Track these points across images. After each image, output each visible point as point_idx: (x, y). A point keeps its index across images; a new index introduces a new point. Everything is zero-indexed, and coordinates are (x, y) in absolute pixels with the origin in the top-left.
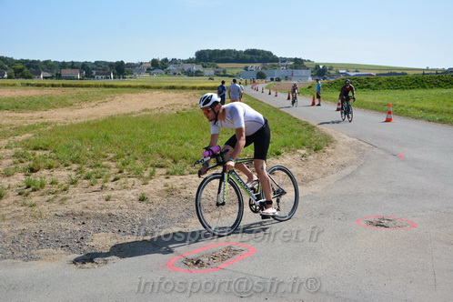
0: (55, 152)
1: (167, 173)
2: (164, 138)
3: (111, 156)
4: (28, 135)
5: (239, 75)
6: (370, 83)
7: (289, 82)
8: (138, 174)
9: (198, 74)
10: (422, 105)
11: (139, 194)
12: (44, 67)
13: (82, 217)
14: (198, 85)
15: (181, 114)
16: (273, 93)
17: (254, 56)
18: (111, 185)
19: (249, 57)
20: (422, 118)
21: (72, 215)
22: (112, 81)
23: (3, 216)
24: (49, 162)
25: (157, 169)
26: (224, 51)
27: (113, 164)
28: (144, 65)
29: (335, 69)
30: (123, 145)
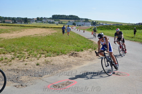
0: (5, 48)
1: (45, 56)
2: (43, 44)
3: (25, 50)
5: (66, 24)
6: (111, 27)
7: (84, 26)
8: (35, 56)
9: (53, 23)
10: (128, 35)
11: (36, 63)
13: (17, 70)
14: (53, 27)
15: (48, 36)
16: (79, 30)
17: (72, 17)
18: (26, 60)
19: (70, 18)
20: (128, 40)
21: (14, 70)
22: (23, 24)
24: (4, 51)
25: (42, 55)
26: (62, 16)
27: (26, 53)
28: (34, 19)
29: (99, 22)
30: (29, 46)
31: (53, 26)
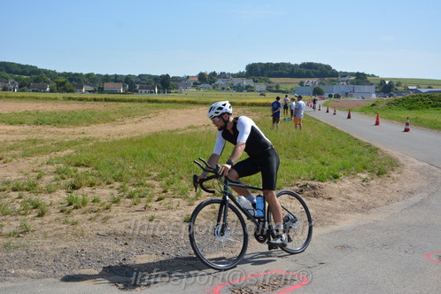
0: (96, 169)
1: (214, 195)
3: (155, 174)
4: (70, 151)
5: (292, 91)
7: (350, 99)
8: (183, 195)
9: (249, 89)
11: (184, 215)
12: (86, 80)
13: (124, 237)
14: (248, 101)
16: (331, 111)
17: (311, 70)
18: (154, 205)
19: (305, 71)
21: (115, 235)
22: (156, 96)
23: (45, 233)
24: (91, 179)
26: (277, 65)
27: (156, 184)
28: (191, 79)
29: (403, 85)
30: (167, 164)
31: (248, 98)
